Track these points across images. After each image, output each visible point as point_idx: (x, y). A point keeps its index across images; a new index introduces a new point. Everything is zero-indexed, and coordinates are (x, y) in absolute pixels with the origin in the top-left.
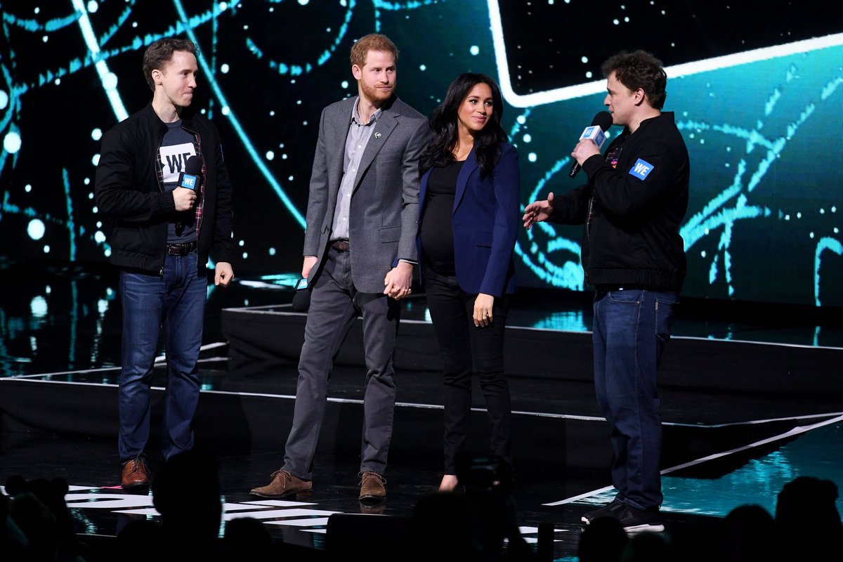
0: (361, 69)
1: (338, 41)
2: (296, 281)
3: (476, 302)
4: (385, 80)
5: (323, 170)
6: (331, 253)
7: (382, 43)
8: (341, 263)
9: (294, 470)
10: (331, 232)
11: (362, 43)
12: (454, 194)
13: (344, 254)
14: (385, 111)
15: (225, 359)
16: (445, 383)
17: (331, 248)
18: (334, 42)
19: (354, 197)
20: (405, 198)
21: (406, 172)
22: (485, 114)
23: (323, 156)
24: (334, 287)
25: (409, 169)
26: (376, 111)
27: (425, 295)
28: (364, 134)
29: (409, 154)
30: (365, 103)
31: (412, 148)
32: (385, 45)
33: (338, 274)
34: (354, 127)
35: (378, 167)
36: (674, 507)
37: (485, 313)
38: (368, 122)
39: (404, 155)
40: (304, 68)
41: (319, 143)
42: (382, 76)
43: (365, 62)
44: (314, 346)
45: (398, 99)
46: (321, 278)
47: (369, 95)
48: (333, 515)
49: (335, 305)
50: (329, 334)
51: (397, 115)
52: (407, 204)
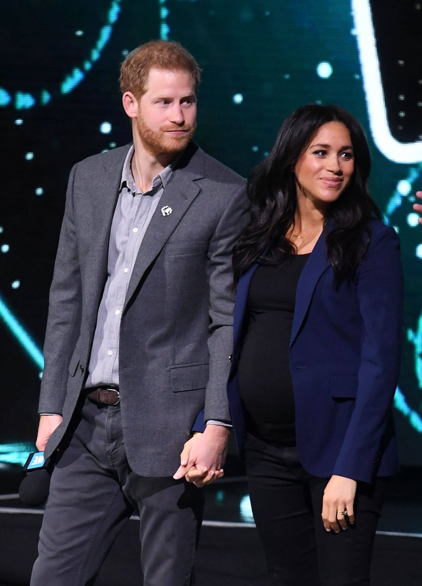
0: (139, 99)
1: (95, 55)
2: (27, 455)
3: (326, 491)
4: (178, 119)
5: (72, 269)
6: (88, 408)
7: (174, 57)
8: (103, 426)
10: (87, 374)
11: (139, 56)
12: (293, 311)
13: (109, 410)
14: (178, 172)
17: (87, 400)
18: (88, 56)
19: (127, 316)
20: (214, 317)
21: (214, 273)
22: (339, 173)
23: (73, 245)
24: (91, 466)
25: (220, 268)
26: (163, 171)
27: (245, 478)
28: (143, 208)
29: (221, 242)
30: (143, 157)
31: (225, 232)
32: (178, 59)
33: (98, 444)
34: (125, 198)
35: (168, 264)
37: (341, 510)
38: (150, 189)
39: (212, 244)
40: (37, 97)
41: (66, 224)
42: (173, 112)
43: (145, 87)
44: (55, 563)
45: (200, 150)
46: (69, 451)
47: (151, 145)
49: (92, 495)
50: (81, 545)
51: (198, 177)
52: (218, 327)
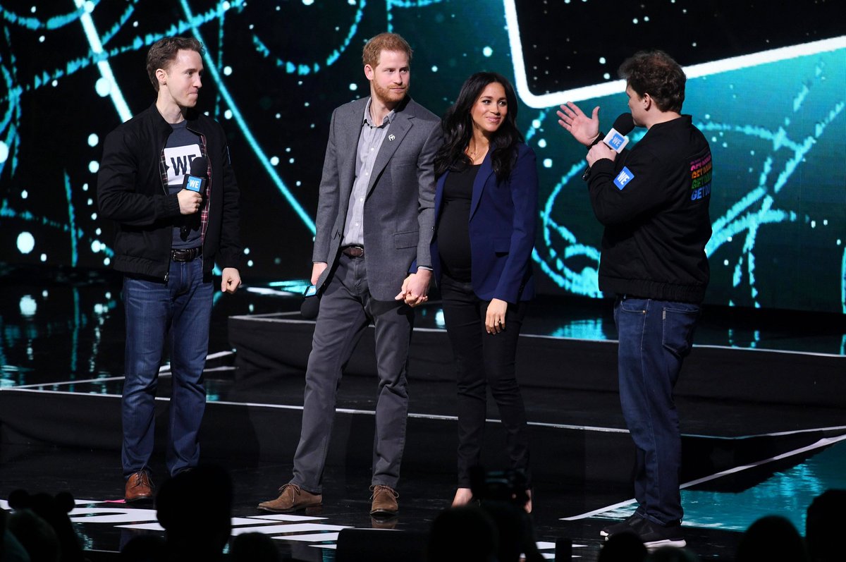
0: (374, 69)
1: (347, 42)
2: (305, 287)
3: (488, 308)
4: (398, 81)
5: (333, 173)
6: (343, 259)
7: (396, 43)
8: (352, 270)
9: (303, 484)
10: (343, 237)
11: (374, 42)
12: (471, 199)
13: (357, 260)
14: (399, 113)
15: (232, 368)
16: (459, 393)
17: (342, 253)
18: (343, 43)
19: (368, 202)
20: (421, 203)
21: (422, 175)
22: (498, 114)
23: (334, 159)
24: (345, 294)
25: (426, 173)
26: (389, 113)
28: (377, 136)
29: (426, 156)
30: (377, 104)
31: (428, 151)
32: (398, 44)
33: (349, 280)
34: (366, 129)
35: (393, 170)
36: (695, 522)
37: (497, 320)
38: (382, 124)
39: (420, 158)
40: (311, 67)
41: (330, 145)
42: (396, 77)
43: (378, 62)
44: (322, 354)
45: (412, 100)
46: (332, 285)
47: (382, 97)
48: (344, 530)
49: (345, 312)
50: (339, 343)
51: (411, 116)
52: (424, 209)
